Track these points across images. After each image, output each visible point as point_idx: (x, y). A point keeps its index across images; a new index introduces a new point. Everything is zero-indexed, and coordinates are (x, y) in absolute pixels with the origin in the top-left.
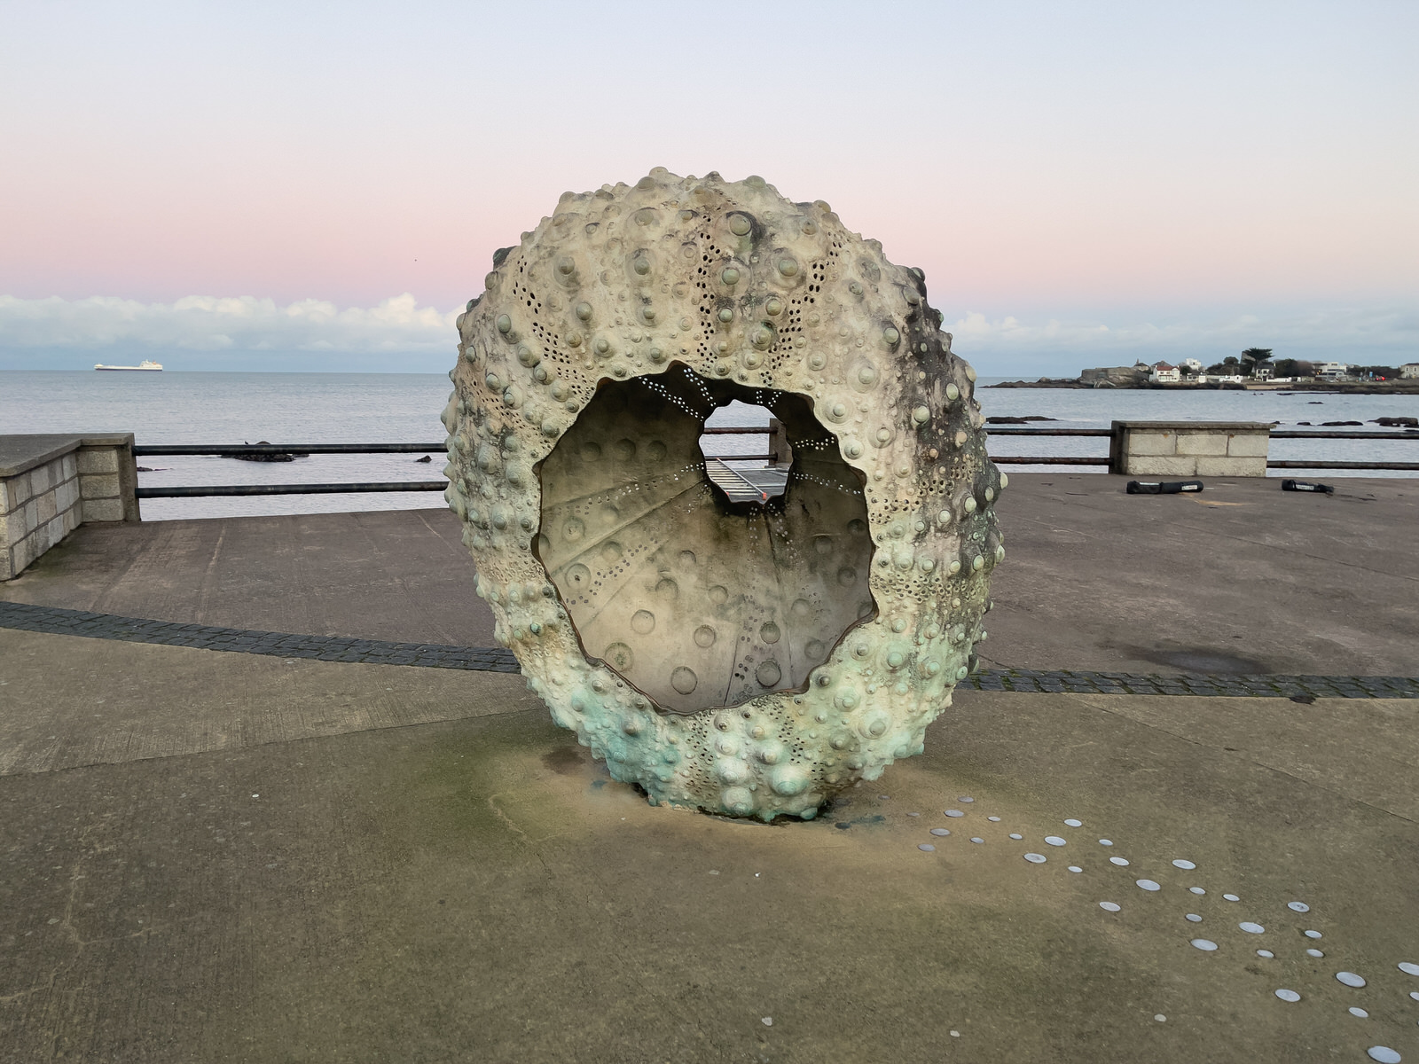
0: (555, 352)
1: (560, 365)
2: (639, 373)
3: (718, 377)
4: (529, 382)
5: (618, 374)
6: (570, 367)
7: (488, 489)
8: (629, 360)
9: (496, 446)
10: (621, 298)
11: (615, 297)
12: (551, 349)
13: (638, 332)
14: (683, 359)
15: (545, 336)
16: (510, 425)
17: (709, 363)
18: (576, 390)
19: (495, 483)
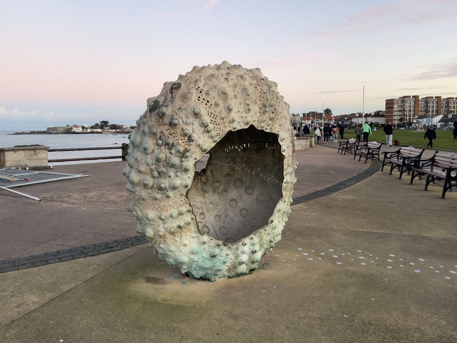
0: (215, 121)
1: (215, 126)
2: (240, 128)
3: (260, 129)
4: (201, 132)
5: (235, 129)
6: (219, 127)
7: (172, 174)
8: (238, 124)
9: (179, 157)
10: (240, 103)
11: (238, 103)
12: (214, 120)
13: (244, 115)
14: (253, 123)
15: (212, 115)
16: (188, 148)
17: (259, 125)
18: (218, 134)
19: (175, 171)
